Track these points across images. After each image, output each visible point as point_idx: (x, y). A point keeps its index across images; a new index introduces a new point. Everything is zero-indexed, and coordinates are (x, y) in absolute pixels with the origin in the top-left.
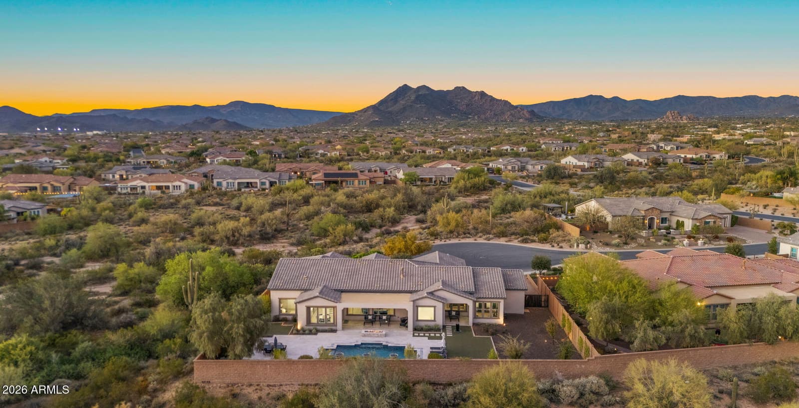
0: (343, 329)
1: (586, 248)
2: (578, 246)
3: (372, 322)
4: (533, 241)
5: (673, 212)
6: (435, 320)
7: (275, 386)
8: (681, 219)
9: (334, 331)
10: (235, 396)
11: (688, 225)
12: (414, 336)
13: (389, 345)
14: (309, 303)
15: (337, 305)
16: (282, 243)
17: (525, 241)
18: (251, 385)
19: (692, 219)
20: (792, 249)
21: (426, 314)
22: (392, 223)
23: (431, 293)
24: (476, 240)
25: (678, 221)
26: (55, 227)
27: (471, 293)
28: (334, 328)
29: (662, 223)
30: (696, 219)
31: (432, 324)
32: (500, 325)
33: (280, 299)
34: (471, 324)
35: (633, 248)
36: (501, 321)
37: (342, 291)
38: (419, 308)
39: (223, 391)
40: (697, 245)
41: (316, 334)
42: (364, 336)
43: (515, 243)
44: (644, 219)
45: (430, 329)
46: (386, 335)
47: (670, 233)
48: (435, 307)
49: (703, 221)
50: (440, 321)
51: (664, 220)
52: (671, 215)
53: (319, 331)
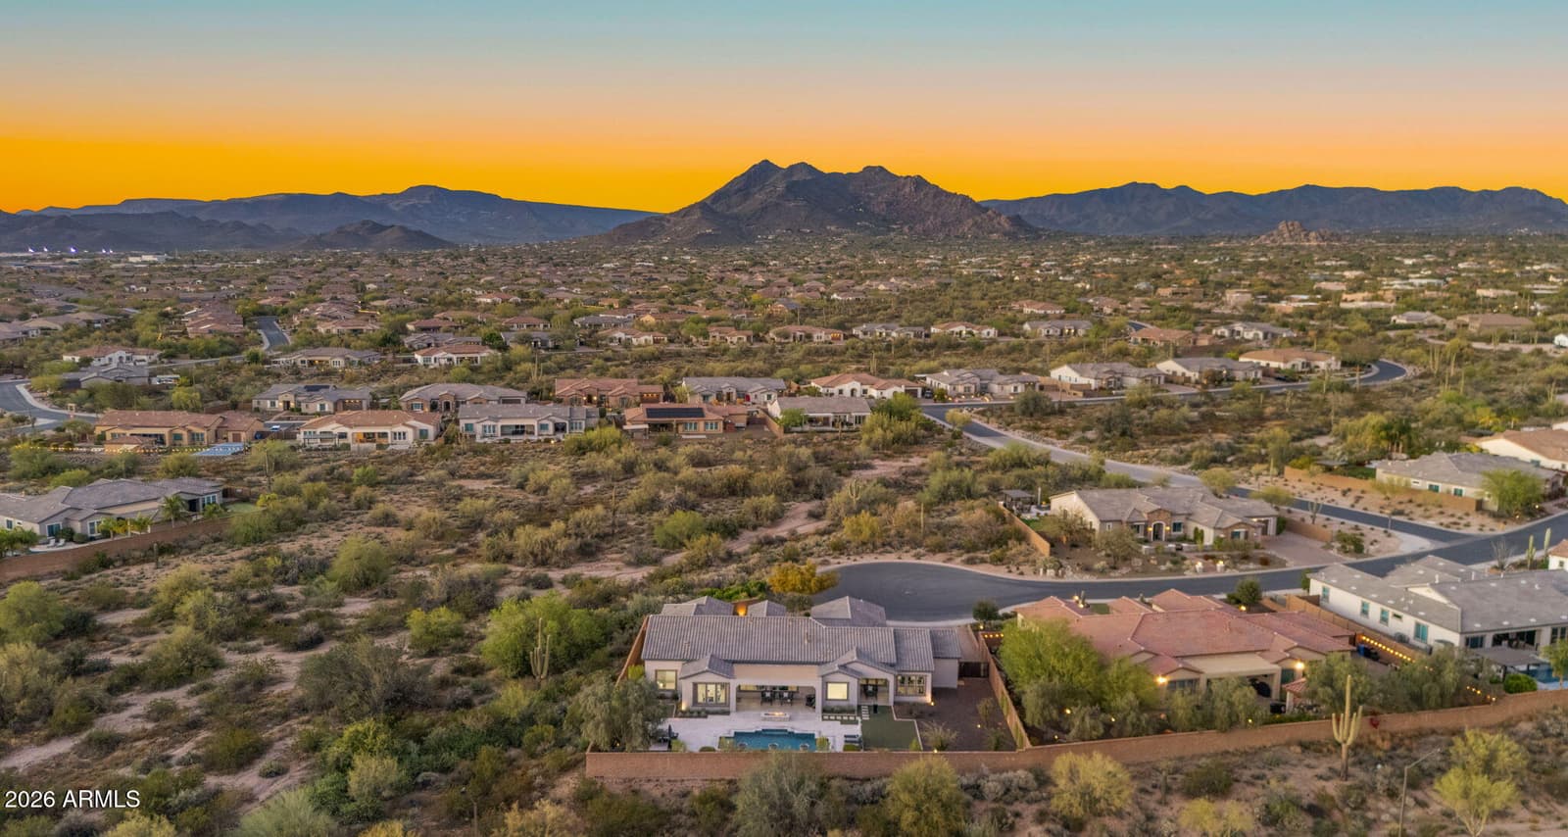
0: (737, 709)
1: (1057, 575)
2: (1045, 571)
3: (770, 700)
4: (983, 561)
5: (1190, 515)
6: (847, 700)
7: (675, 781)
8: (1200, 527)
9: (727, 713)
10: (635, 792)
11: (1209, 538)
12: (823, 720)
13: (796, 732)
14: (695, 680)
15: (731, 681)
16: (613, 560)
17: (971, 562)
18: (649, 781)
19: (1215, 528)
20: (1324, 589)
21: (838, 692)
22: (772, 520)
23: (844, 667)
24: (899, 558)
25: (1196, 529)
27: (892, 665)
28: (726, 709)
29: (1174, 530)
30: (1220, 529)
31: (844, 704)
32: (928, 705)
33: (656, 671)
34: (892, 704)
35: (1123, 576)
36: (928, 698)
37: (734, 662)
38: (830, 685)
39: (621, 787)
40: (1215, 569)
41: (706, 717)
42: (765, 719)
43: (957, 564)
44: (1146, 527)
45: (842, 711)
46: (790, 719)
47: (1181, 549)
48: (848, 683)
49: (1230, 531)
50: (854, 701)
51: (1177, 527)
52: (1187, 519)
53: (708, 713)
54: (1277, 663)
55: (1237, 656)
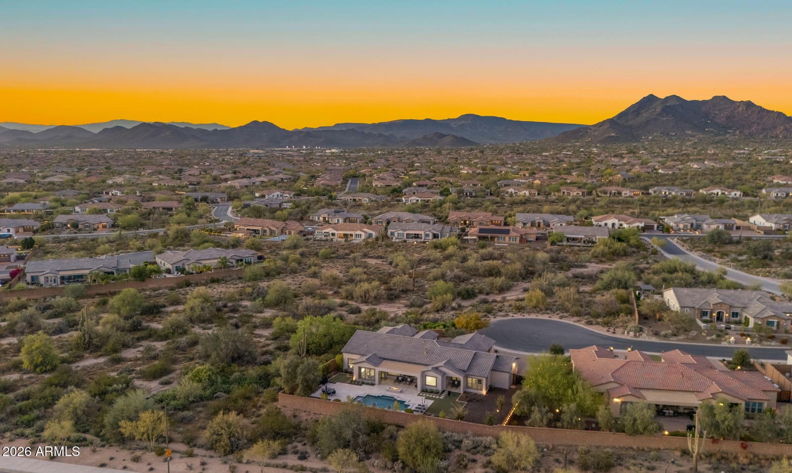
0: (380, 383)
1: (635, 336)
2: (629, 333)
3: (400, 382)
4: (598, 323)
6: (436, 386)
7: (317, 414)
8: (748, 316)
9: (373, 385)
10: (295, 416)
11: (752, 323)
12: (420, 395)
13: (398, 399)
14: (360, 365)
15: (376, 368)
16: (400, 304)
17: (590, 323)
18: (305, 412)
19: (755, 318)
21: (431, 381)
23: (437, 368)
24: (550, 317)
25: (746, 317)
26: (256, 276)
27: (464, 371)
28: (373, 382)
29: (733, 317)
30: (758, 318)
31: (433, 388)
32: (481, 395)
33: (348, 359)
34: (462, 392)
35: (679, 340)
36: (484, 392)
37: (384, 359)
38: (427, 377)
39: (290, 412)
40: (745, 343)
41: (361, 385)
42: (388, 390)
43: (582, 325)
44: (711, 313)
45: (432, 392)
46: (401, 392)
47: (730, 328)
48: (436, 378)
49: (766, 320)
50: (440, 388)
51: (735, 315)
52: (742, 310)
53: (363, 383)
54: (701, 400)
55: (681, 393)
